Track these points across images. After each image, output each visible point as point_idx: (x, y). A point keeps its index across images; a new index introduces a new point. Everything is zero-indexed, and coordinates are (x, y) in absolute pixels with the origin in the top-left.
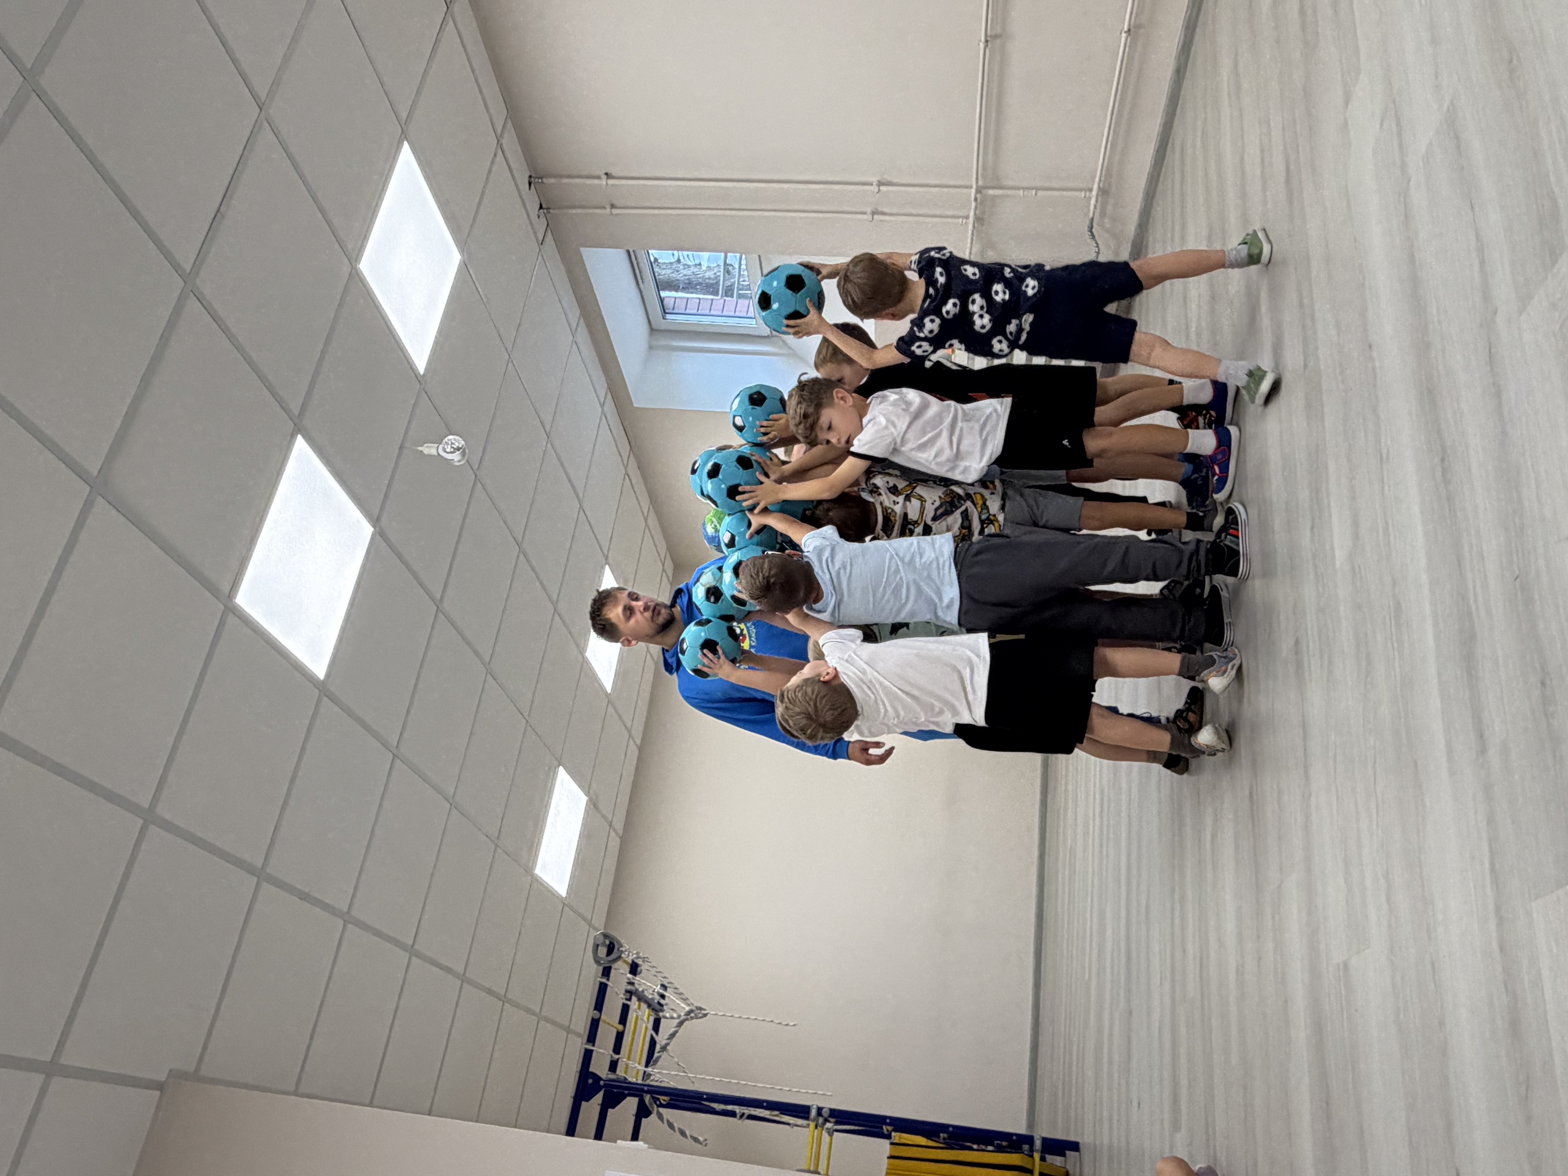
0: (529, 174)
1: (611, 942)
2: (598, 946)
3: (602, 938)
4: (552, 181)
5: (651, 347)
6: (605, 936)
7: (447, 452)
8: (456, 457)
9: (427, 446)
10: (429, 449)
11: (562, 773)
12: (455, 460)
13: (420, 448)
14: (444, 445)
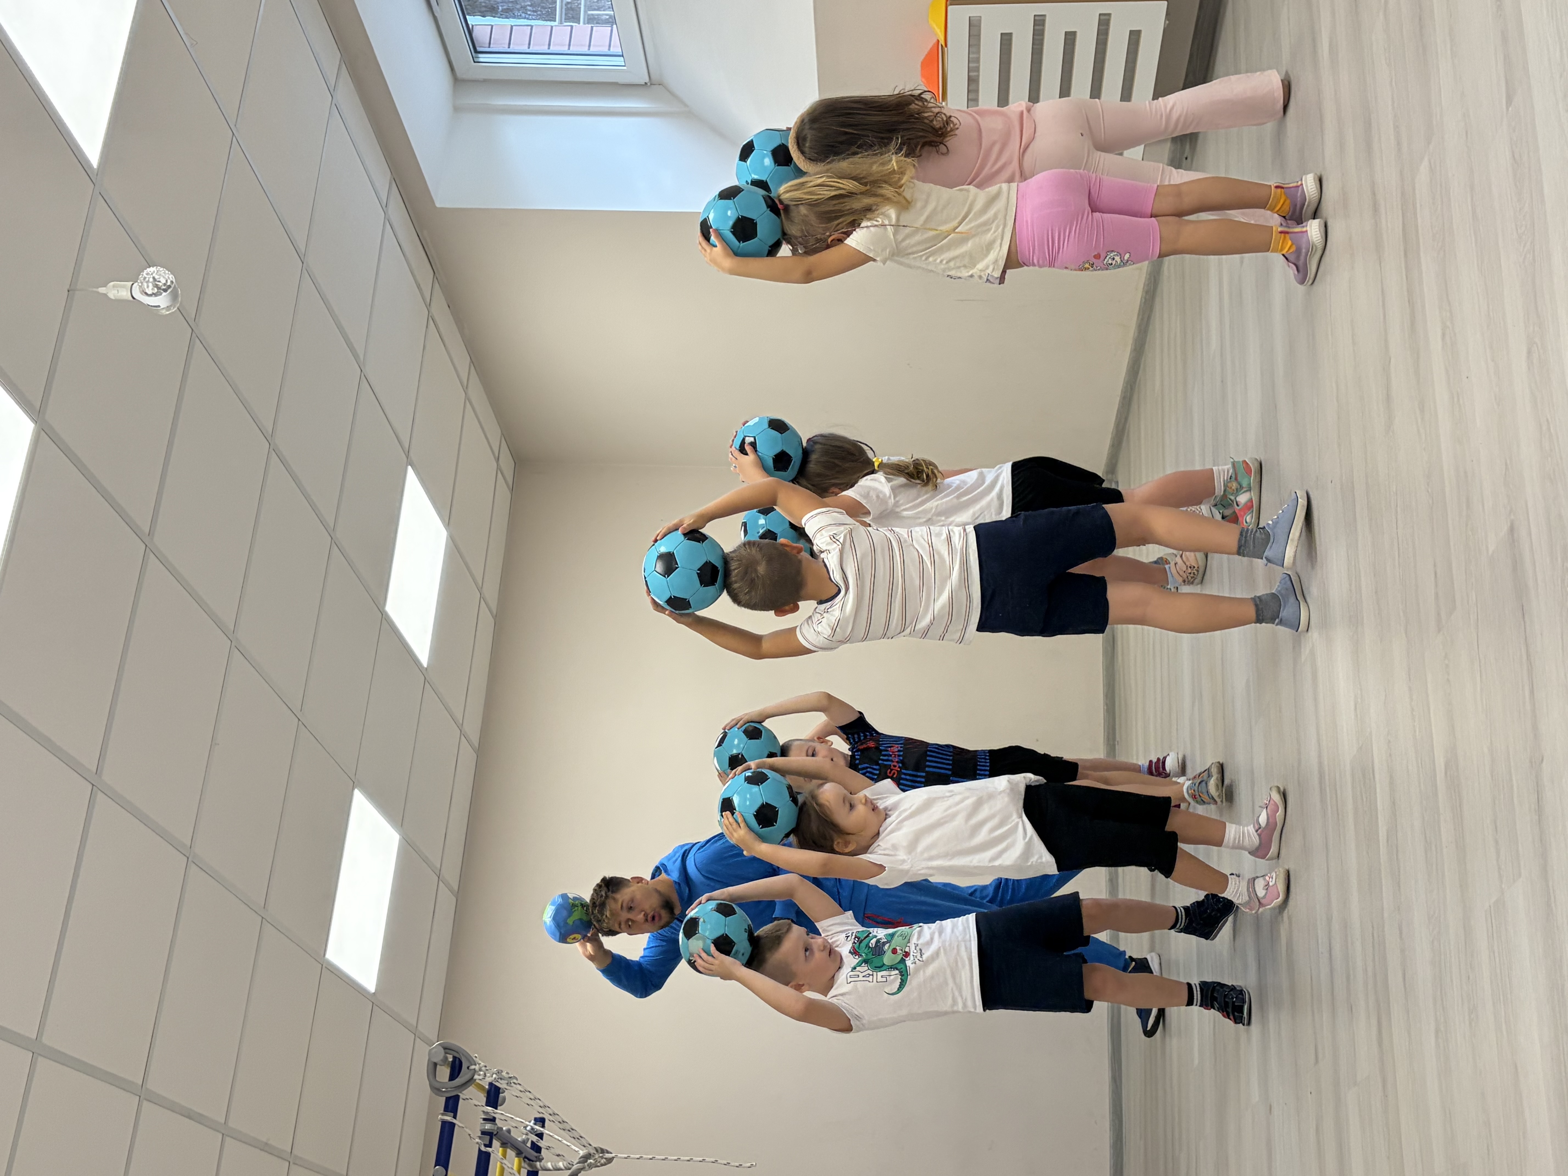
1: (454, 1058)
2: (435, 1065)
3: (442, 1053)
5: (457, 109)
6: (447, 1049)
7: (146, 294)
8: (162, 301)
9: (114, 286)
10: (117, 291)
11: (359, 800)
12: (162, 307)
13: (102, 290)
14: (142, 283)
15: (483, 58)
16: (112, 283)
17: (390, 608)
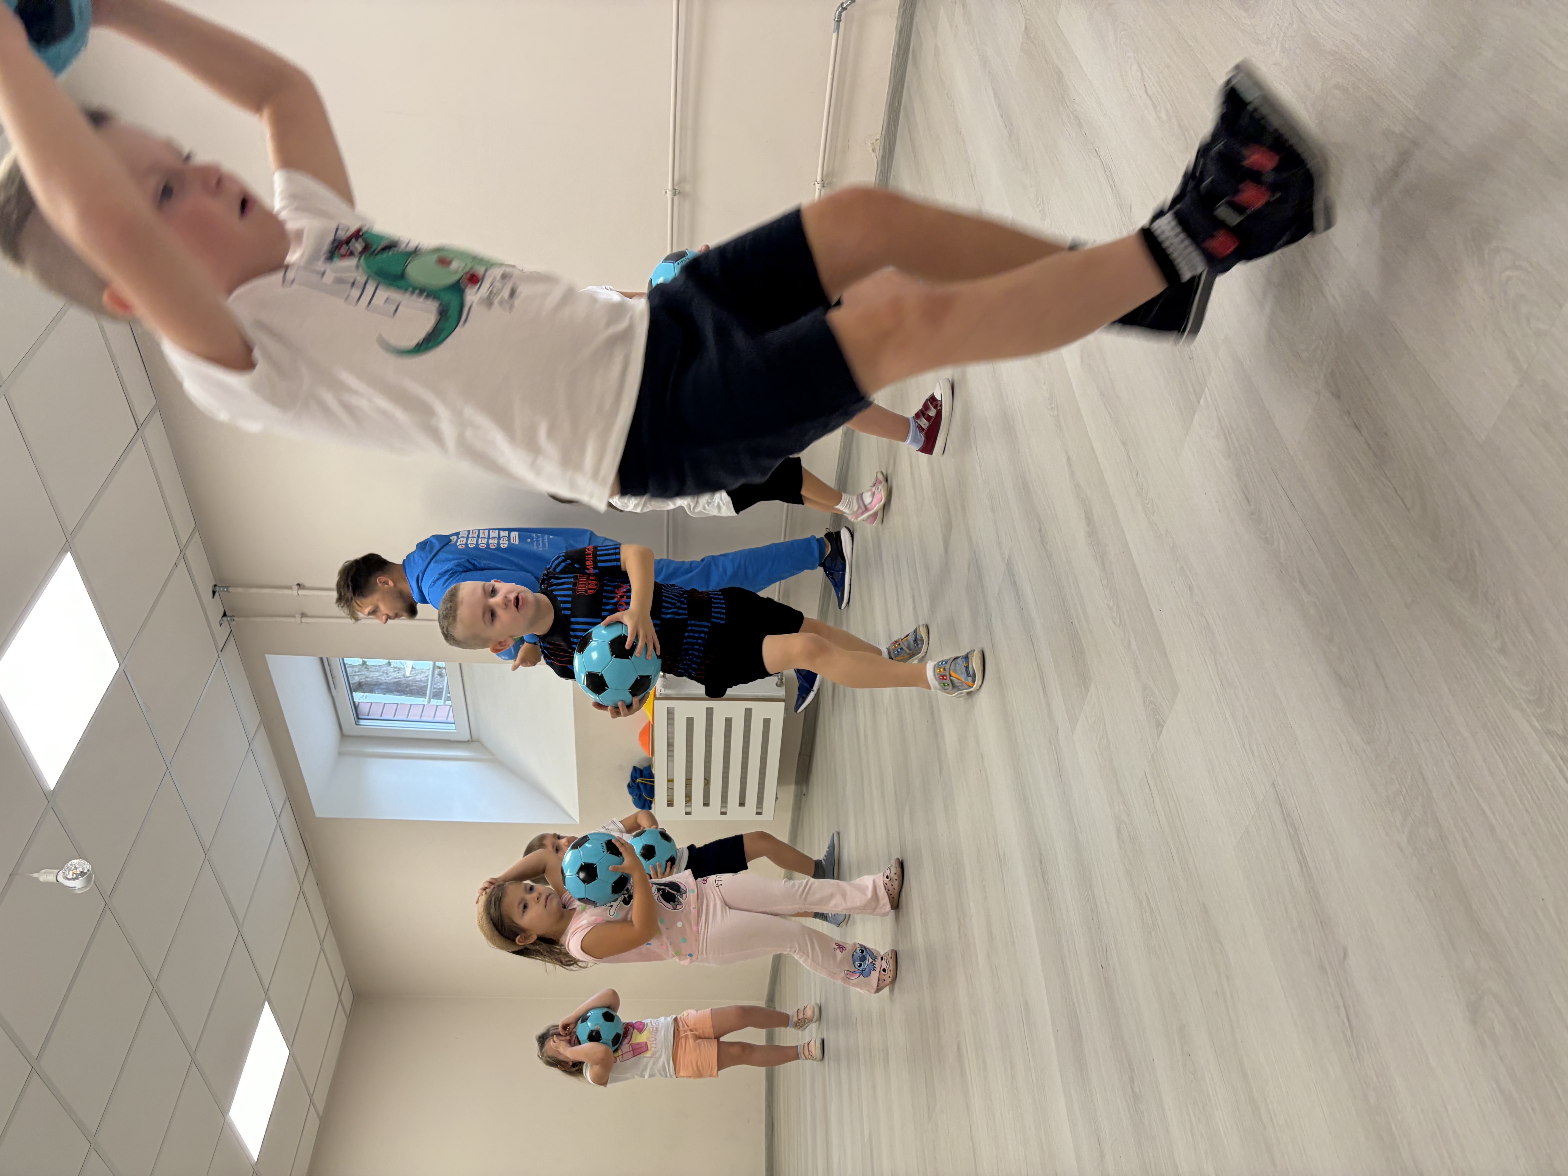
0: (214, 583)
4: (240, 590)
5: (341, 754)
7: (68, 879)
8: (78, 884)
9: (44, 873)
10: (46, 876)
12: (77, 888)
13: (35, 875)
14: (65, 870)
15: (362, 722)
16: (44, 870)
17: (233, 1114)
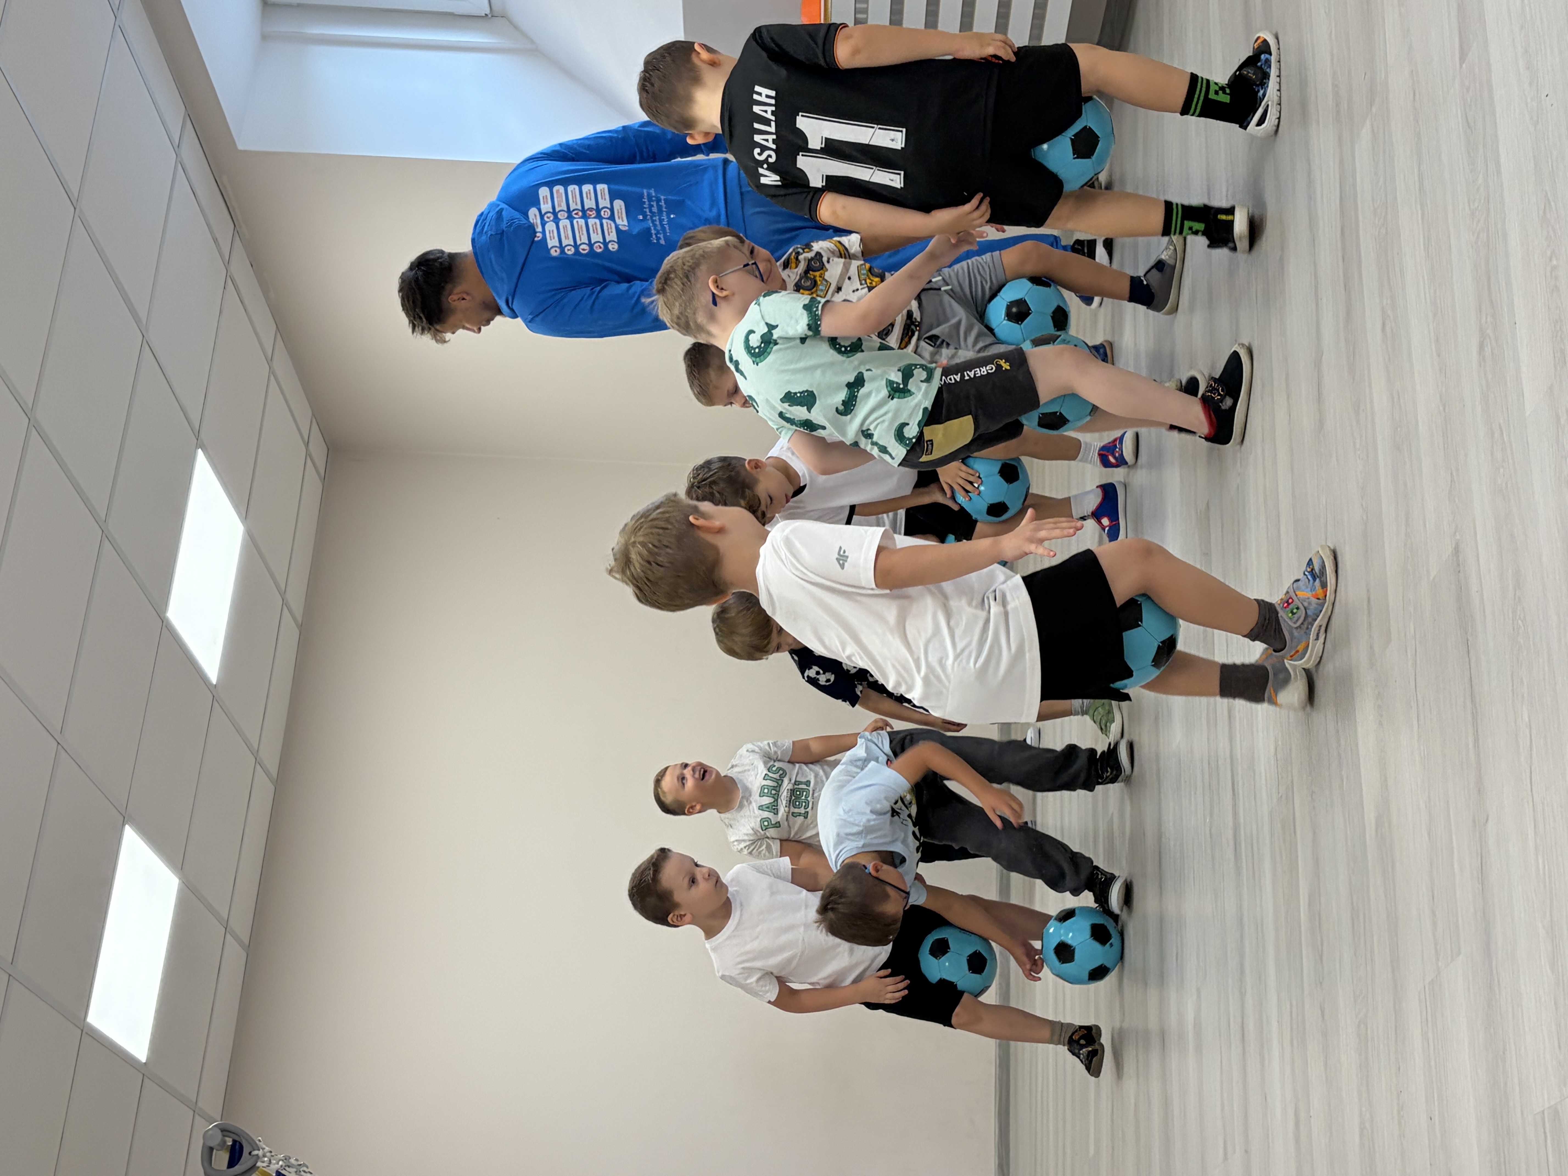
1: (235, 1142)
2: (211, 1149)
3: (219, 1135)
6: (225, 1131)
11: (130, 838)
17: (173, 614)
